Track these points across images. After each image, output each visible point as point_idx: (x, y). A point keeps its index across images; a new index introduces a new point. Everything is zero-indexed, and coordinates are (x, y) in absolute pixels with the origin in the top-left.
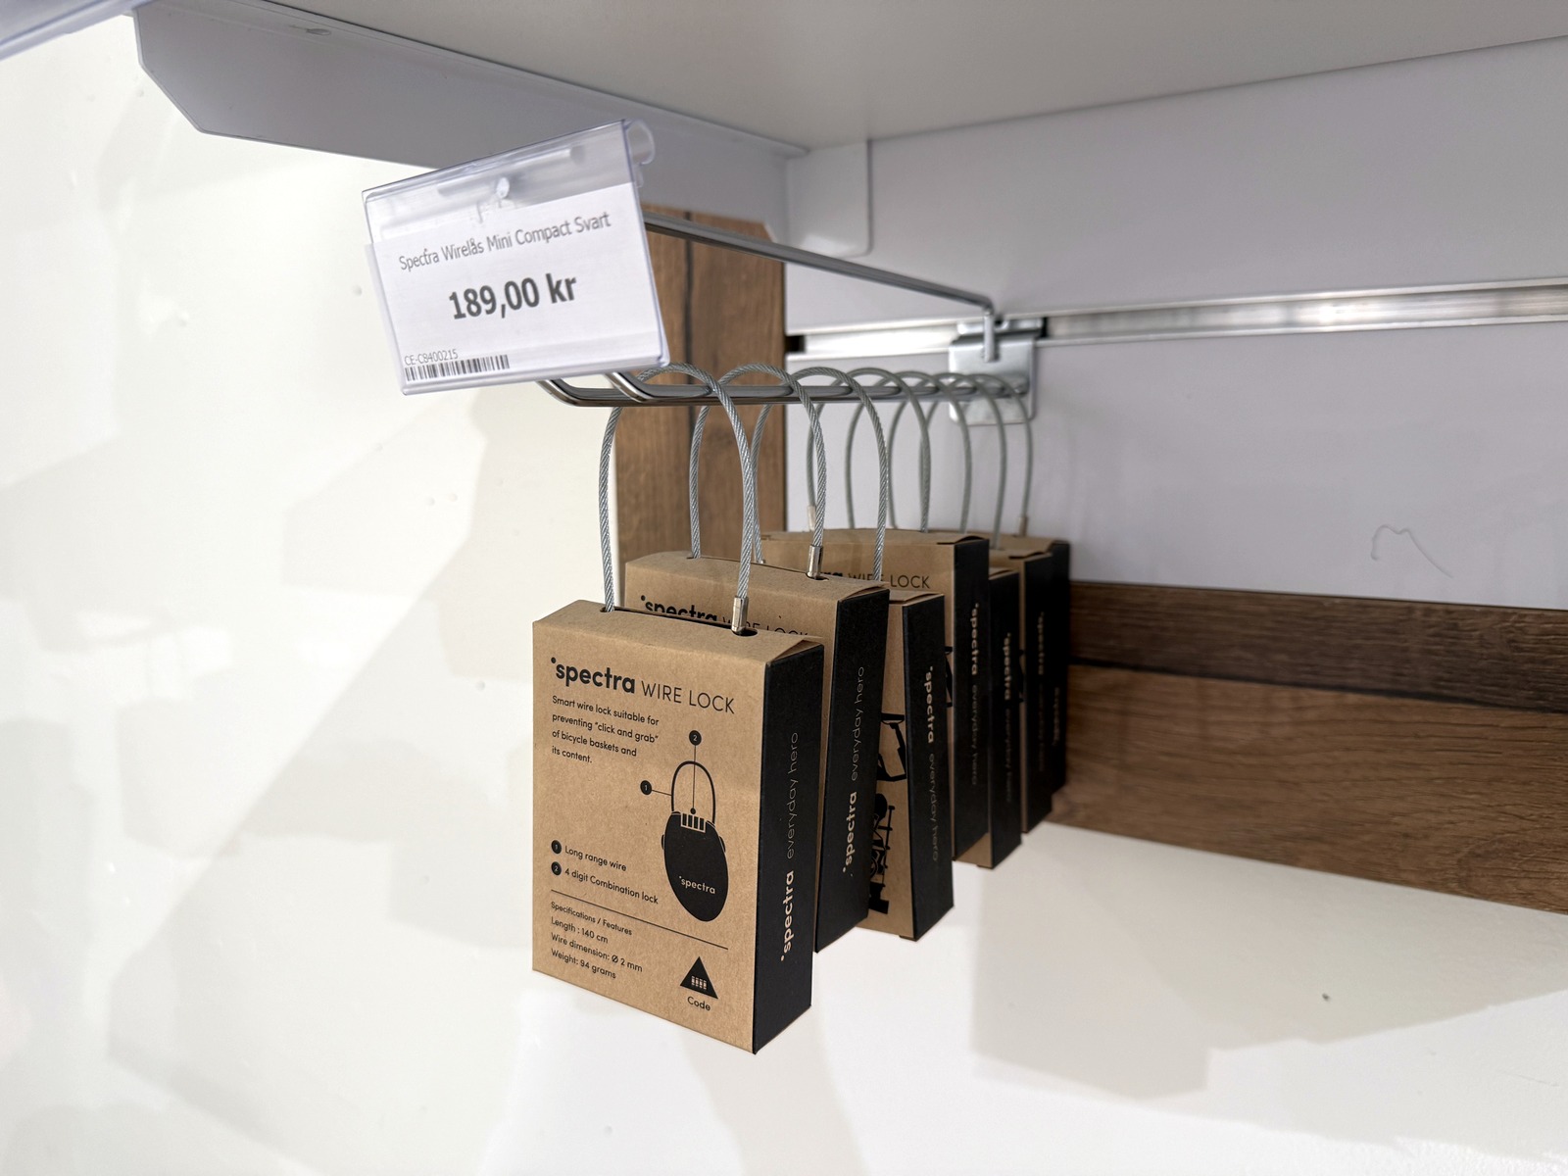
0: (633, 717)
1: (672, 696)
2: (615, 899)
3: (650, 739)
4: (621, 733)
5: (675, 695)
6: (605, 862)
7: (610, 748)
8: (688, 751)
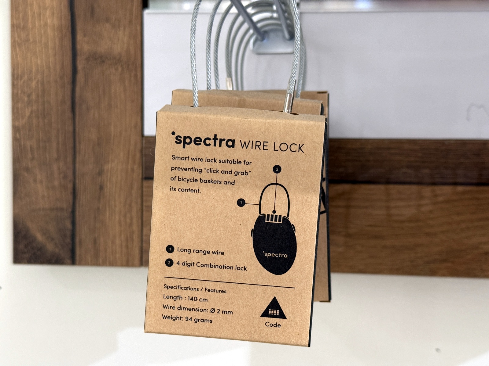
0: (233, 162)
1: (261, 147)
2: (214, 273)
3: (245, 173)
4: (223, 172)
5: (264, 146)
6: (209, 252)
7: (215, 182)
8: (272, 177)
